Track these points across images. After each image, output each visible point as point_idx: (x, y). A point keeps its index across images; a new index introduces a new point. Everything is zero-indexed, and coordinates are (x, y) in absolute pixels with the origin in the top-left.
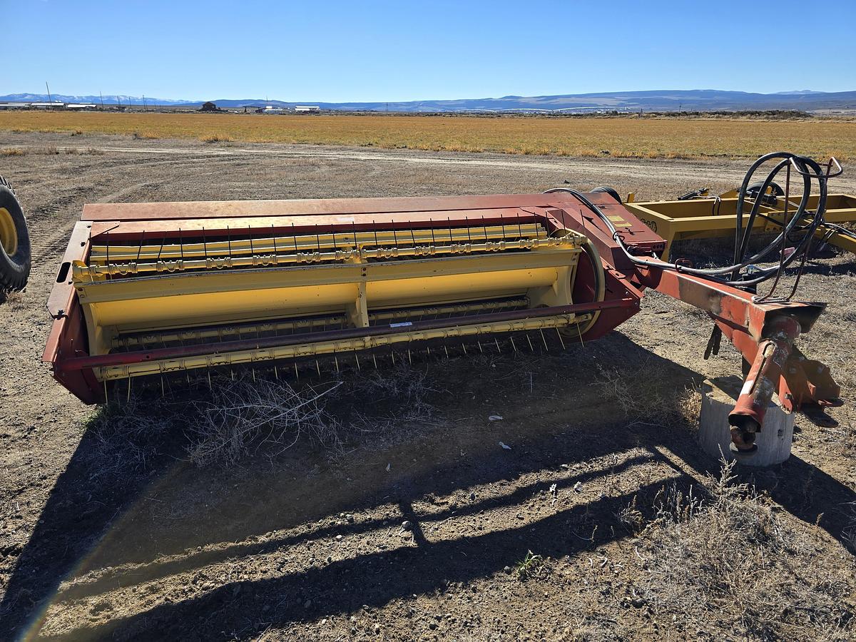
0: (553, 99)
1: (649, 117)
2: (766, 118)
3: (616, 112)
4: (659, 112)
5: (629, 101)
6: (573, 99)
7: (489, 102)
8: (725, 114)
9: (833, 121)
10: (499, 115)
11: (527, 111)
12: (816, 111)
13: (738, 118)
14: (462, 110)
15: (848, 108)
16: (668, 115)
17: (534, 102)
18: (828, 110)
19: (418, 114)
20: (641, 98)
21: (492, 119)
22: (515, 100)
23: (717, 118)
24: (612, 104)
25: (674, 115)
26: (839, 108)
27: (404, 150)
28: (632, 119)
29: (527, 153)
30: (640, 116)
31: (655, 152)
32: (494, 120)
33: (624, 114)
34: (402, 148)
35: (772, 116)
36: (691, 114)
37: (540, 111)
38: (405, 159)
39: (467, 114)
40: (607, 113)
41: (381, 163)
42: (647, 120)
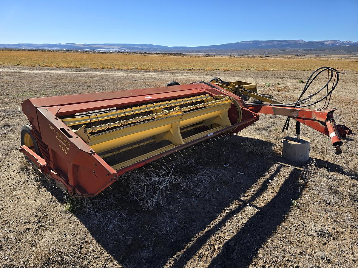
1: (133, 54)
3: (120, 52)
4: (136, 52)
5: (122, 47)
6: (99, 45)
7: (60, 45)
8: (160, 54)
9: (194, 57)
10: (68, 51)
11: (80, 50)
12: (186, 53)
13: (164, 55)
14: (47, 48)
15: (196, 53)
16: (140, 53)
17: (81, 46)
18: (190, 53)
19: (24, 50)
20: (127, 46)
21: (64, 53)
22: (73, 45)
23: (157, 55)
24: (117, 48)
25: (142, 53)
26: (192, 53)
27: (41, 67)
28: (127, 55)
29: (103, 68)
30: (130, 54)
31: (152, 68)
32: (66, 54)
33: (123, 53)
34: (38, 66)
35: (175, 55)
36: (148, 53)
37: (87, 50)
38: (46, 71)
39: (50, 50)
40: (116, 52)
41: (36, 74)
42: (133, 55)
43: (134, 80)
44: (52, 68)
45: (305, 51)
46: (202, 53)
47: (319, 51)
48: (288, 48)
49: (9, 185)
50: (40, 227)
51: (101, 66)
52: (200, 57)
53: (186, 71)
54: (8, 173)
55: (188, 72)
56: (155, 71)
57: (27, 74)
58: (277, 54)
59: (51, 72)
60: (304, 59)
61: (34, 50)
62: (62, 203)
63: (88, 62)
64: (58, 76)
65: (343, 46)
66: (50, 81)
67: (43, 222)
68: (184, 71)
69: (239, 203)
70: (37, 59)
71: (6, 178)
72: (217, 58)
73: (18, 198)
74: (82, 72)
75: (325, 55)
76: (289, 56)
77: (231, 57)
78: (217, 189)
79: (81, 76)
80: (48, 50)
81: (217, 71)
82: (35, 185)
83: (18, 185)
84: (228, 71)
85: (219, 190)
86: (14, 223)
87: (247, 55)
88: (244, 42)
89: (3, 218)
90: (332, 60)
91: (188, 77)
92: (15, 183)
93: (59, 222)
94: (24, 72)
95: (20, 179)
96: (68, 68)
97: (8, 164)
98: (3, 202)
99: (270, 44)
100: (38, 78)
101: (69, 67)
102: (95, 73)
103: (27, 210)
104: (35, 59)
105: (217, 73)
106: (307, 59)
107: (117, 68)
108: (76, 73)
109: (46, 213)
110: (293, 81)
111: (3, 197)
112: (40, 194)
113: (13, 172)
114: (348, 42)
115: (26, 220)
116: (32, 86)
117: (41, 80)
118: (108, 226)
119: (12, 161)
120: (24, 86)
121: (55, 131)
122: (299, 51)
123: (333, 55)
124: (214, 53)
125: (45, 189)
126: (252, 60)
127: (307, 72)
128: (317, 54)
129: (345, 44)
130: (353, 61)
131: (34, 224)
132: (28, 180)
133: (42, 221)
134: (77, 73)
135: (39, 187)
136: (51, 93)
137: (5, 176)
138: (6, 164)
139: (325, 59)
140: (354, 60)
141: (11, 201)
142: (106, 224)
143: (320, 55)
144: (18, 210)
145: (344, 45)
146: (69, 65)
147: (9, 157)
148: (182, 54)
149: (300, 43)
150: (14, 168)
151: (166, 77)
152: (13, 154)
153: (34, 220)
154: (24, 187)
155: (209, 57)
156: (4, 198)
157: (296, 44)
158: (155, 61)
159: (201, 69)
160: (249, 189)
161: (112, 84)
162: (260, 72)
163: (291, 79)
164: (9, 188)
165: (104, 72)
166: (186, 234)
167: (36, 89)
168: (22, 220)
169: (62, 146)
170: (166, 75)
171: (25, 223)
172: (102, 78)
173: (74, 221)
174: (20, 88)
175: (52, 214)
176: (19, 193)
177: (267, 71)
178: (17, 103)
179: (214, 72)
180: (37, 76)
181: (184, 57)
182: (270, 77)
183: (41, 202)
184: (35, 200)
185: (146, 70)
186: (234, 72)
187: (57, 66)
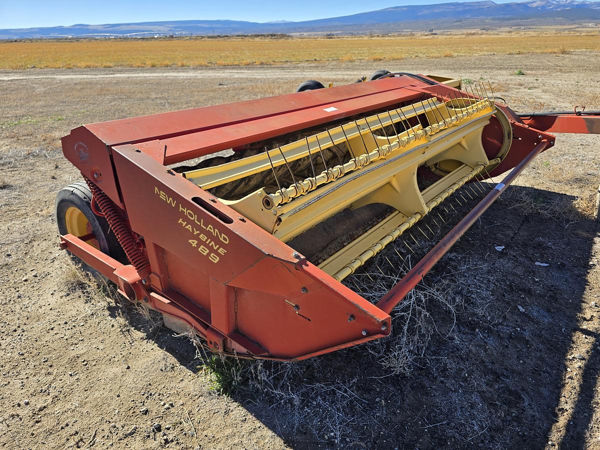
0: (116, 27)
1: (198, 39)
2: (270, 39)
3: (172, 36)
4: (203, 35)
5: (176, 28)
6: (133, 26)
7: (61, 29)
8: (245, 36)
9: (308, 39)
10: (78, 39)
11: (98, 36)
12: (291, 34)
13: (254, 39)
14: (38, 36)
15: (307, 32)
16: (209, 37)
17: (101, 28)
18: (299, 34)
20: (183, 26)
21: (72, 43)
22: (85, 28)
23: (242, 38)
24: (166, 30)
25: (212, 37)
26: (301, 33)
27: (37, 70)
28: (187, 41)
29: (153, 66)
30: (191, 39)
31: (243, 62)
32: (75, 44)
33: (178, 37)
34: (32, 68)
35: (273, 37)
36: (224, 37)
37: (112, 36)
38: (50, 77)
39: (45, 39)
40: (166, 36)
41: (33, 82)
42: (197, 41)
43: (220, 84)
44: (58, 70)
45: (497, 21)
46: (318, 31)
47: (519, 20)
48: (468, 16)
49: (52, 329)
50: (165, 444)
51: (149, 63)
52: (319, 39)
53: (306, 64)
54: (41, 298)
55: (311, 65)
56: (249, 66)
57: (15, 82)
58: (449, 29)
59: (59, 77)
60: (498, 34)
61: (16, 41)
62: (196, 371)
63: (121, 55)
64: (76, 84)
65: (560, 10)
66: (64, 94)
67: (168, 429)
68: (303, 64)
69: (586, 338)
70: (26, 55)
71: (40, 310)
72: (349, 39)
73: (86, 365)
74: (118, 75)
75: (531, 27)
76: (473, 31)
77: (372, 37)
78: (520, 307)
79: (118, 81)
80: (41, 39)
81: (361, 62)
82: (113, 326)
83: (74, 329)
84: (380, 60)
85: (524, 311)
86: (98, 439)
87: (399, 32)
88: (392, 10)
89: (67, 425)
90: (546, 35)
91: (315, 74)
92: (66, 323)
93: (206, 425)
94: (8, 81)
95: (74, 313)
96: (89, 69)
97: (36, 276)
98: (52, 377)
99: (437, 11)
100: (39, 90)
101: (89, 67)
102: (141, 75)
103: (118, 396)
104: (23, 56)
105: (363, 66)
106: (503, 35)
107: (180, 64)
108: (106, 76)
109: (167, 401)
110: (504, 72)
111: (49, 363)
112: (133, 348)
113: (52, 294)
114: (569, 3)
115: (126, 428)
116: (32, 104)
117: (45, 92)
118: (328, 427)
119: (41, 269)
120: (17, 106)
121: (177, 206)
122: (487, 21)
123: (543, 27)
124: (340, 32)
125: (141, 334)
126: (411, 40)
127: (517, 56)
128: (517, 26)
129: (564, 6)
130: (582, 35)
131: (149, 436)
132: (92, 315)
133: (165, 425)
134: (108, 76)
135: (125, 332)
136: (74, 117)
137: (37, 305)
138: (30, 276)
139: (534, 34)
140: (584, 34)
141: (71, 375)
142: (321, 421)
143: (522, 27)
144: (96, 399)
145: (563, 9)
146: (89, 64)
147: (31, 258)
148: (285, 36)
149: (488, 8)
150: (51, 285)
151: (275, 77)
152: (39, 251)
153: (145, 425)
154: (90, 332)
155: (334, 38)
156: (51, 366)
157: (482, 9)
158: (243, 50)
159: (331, 59)
160: (584, 302)
161: (183, 94)
162: (437, 60)
163: (498, 69)
164: (57, 337)
165: (157, 72)
166: (524, 436)
167: (41, 110)
168: (115, 427)
169: (200, 243)
170: (272, 72)
171: (126, 436)
172: (158, 84)
173: (242, 419)
174: (8, 109)
175: (181, 402)
176: (81, 349)
177: (450, 59)
178: (12, 139)
179: (356, 63)
180: (36, 86)
181: (290, 40)
182: (460, 69)
183: (143, 370)
184: (128, 368)
185: (234, 65)
186: (392, 62)
187: (68, 67)
